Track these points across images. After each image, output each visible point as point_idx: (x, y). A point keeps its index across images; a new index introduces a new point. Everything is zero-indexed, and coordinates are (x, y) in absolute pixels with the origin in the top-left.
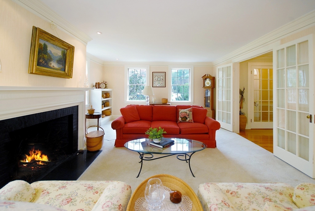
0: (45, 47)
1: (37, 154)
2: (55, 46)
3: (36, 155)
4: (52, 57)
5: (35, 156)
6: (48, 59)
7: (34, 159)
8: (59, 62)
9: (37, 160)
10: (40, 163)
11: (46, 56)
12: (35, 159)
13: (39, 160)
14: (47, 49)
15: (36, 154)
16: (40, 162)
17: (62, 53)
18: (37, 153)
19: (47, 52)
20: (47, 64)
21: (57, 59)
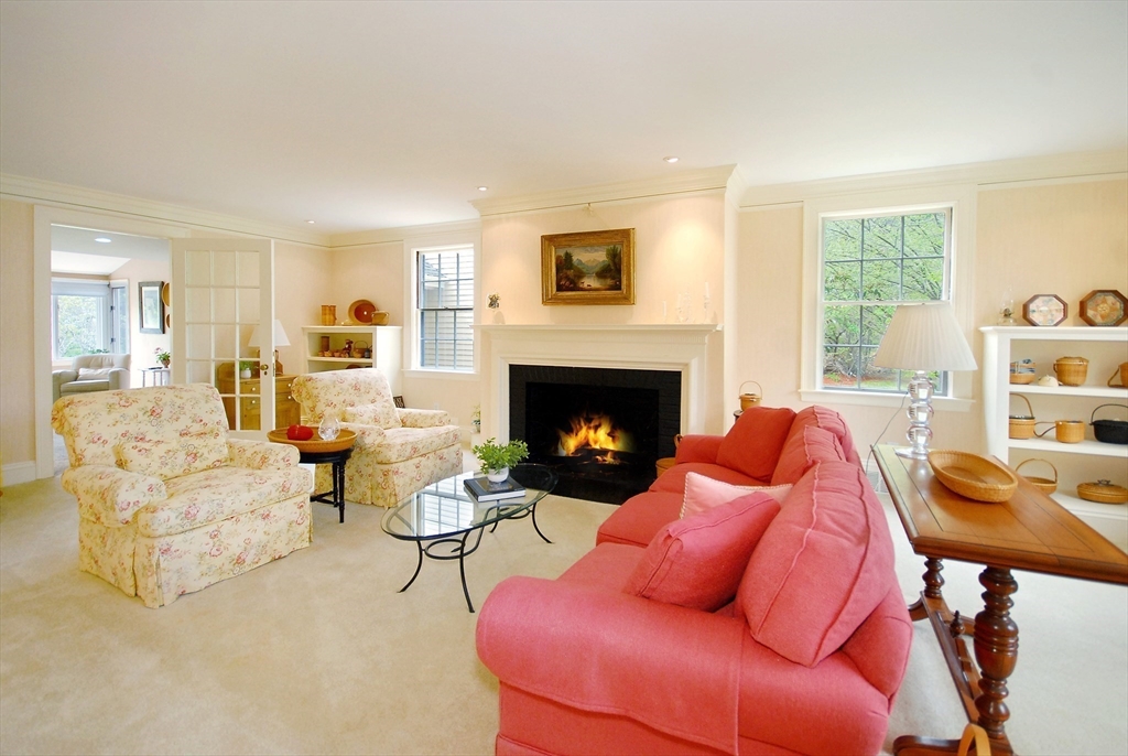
0: (568, 256)
1: (596, 428)
2: (589, 249)
3: (596, 431)
4: (584, 270)
5: (592, 432)
6: (575, 276)
7: (588, 444)
8: (602, 273)
9: (597, 447)
10: (609, 459)
11: (571, 273)
12: (592, 443)
13: (604, 446)
14: (571, 260)
15: (592, 425)
16: (609, 455)
17: (608, 254)
18: (597, 423)
19: (572, 265)
20: (575, 284)
21: (597, 269)
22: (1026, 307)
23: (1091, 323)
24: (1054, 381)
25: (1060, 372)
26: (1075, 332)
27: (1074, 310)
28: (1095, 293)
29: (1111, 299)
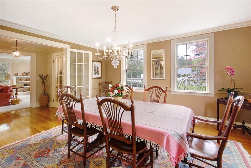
22: (17, 74)
23: (24, 76)
24: (20, 81)
25: (21, 80)
26: (22, 76)
27: (22, 74)
28: (24, 73)
29: (25, 73)
